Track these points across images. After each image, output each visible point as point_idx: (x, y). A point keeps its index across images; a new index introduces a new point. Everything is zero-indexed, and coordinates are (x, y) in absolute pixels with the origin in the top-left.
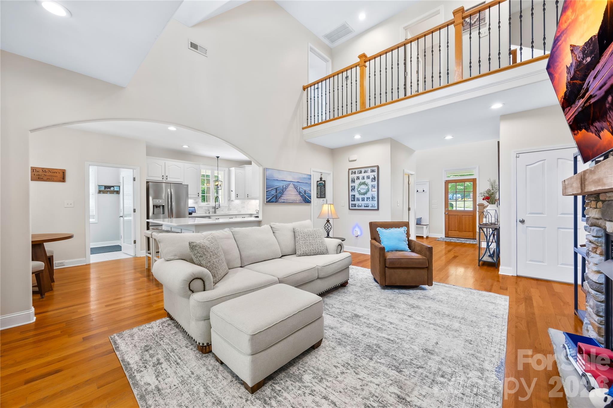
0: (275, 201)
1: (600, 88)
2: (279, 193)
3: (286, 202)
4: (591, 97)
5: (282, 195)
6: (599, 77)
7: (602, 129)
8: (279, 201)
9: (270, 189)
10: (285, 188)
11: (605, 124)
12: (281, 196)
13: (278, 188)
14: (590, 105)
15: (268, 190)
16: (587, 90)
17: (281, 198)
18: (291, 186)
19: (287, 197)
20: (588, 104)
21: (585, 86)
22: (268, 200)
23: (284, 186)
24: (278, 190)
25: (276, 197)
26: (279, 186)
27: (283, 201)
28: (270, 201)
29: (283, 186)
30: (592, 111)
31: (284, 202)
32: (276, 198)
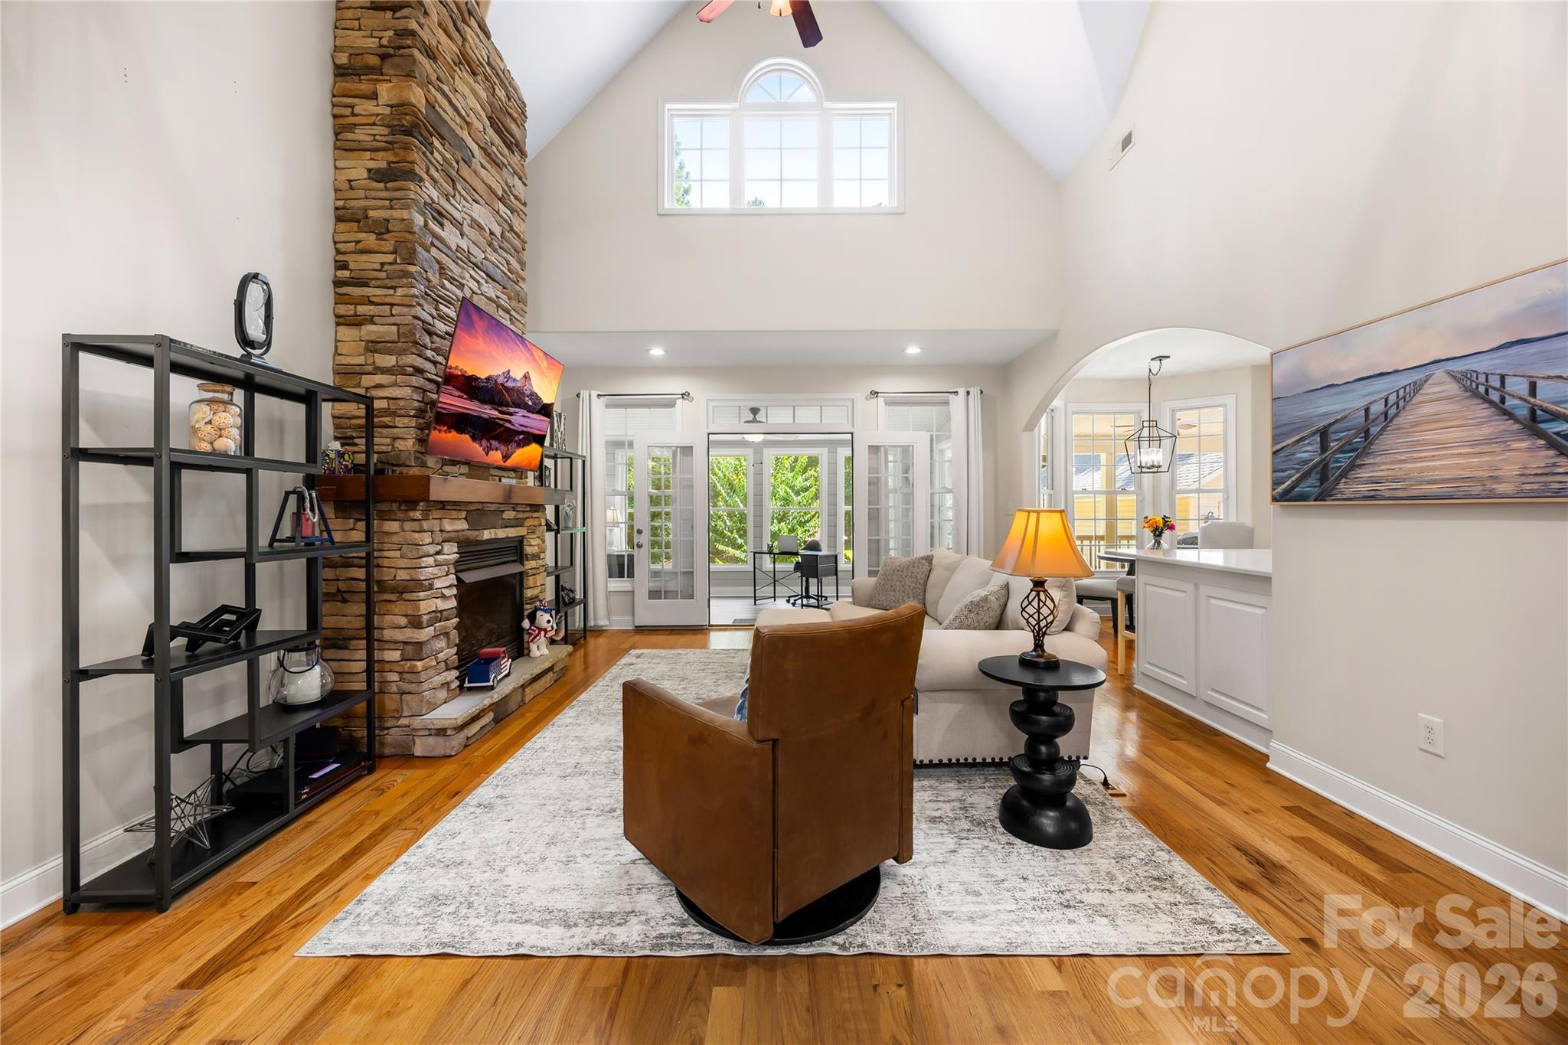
0: (1316, 491)
1: (521, 426)
2: (1341, 450)
3: (1387, 494)
4: (509, 421)
5: (1357, 457)
6: (526, 419)
7: (497, 449)
8: (1342, 493)
9: (1290, 441)
10: (1386, 414)
11: (502, 447)
12: (1353, 466)
13: (1333, 429)
14: (502, 426)
15: (1279, 447)
16: (511, 414)
17: (1352, 474)
18: (1441, 385)
19: (1404, 461)
20: (501, 422)
21: (512, 410)
22: (1280, 489)
23: (1377, 408)
24: (1333, 437)
25: (1323, 471)
26: (1343, 414)
27: (1364, 488)
28: (1292, 494)
29: (1367, 410)
30: (499, 430)
31: (1373, 497)
32: (1323, 478)
